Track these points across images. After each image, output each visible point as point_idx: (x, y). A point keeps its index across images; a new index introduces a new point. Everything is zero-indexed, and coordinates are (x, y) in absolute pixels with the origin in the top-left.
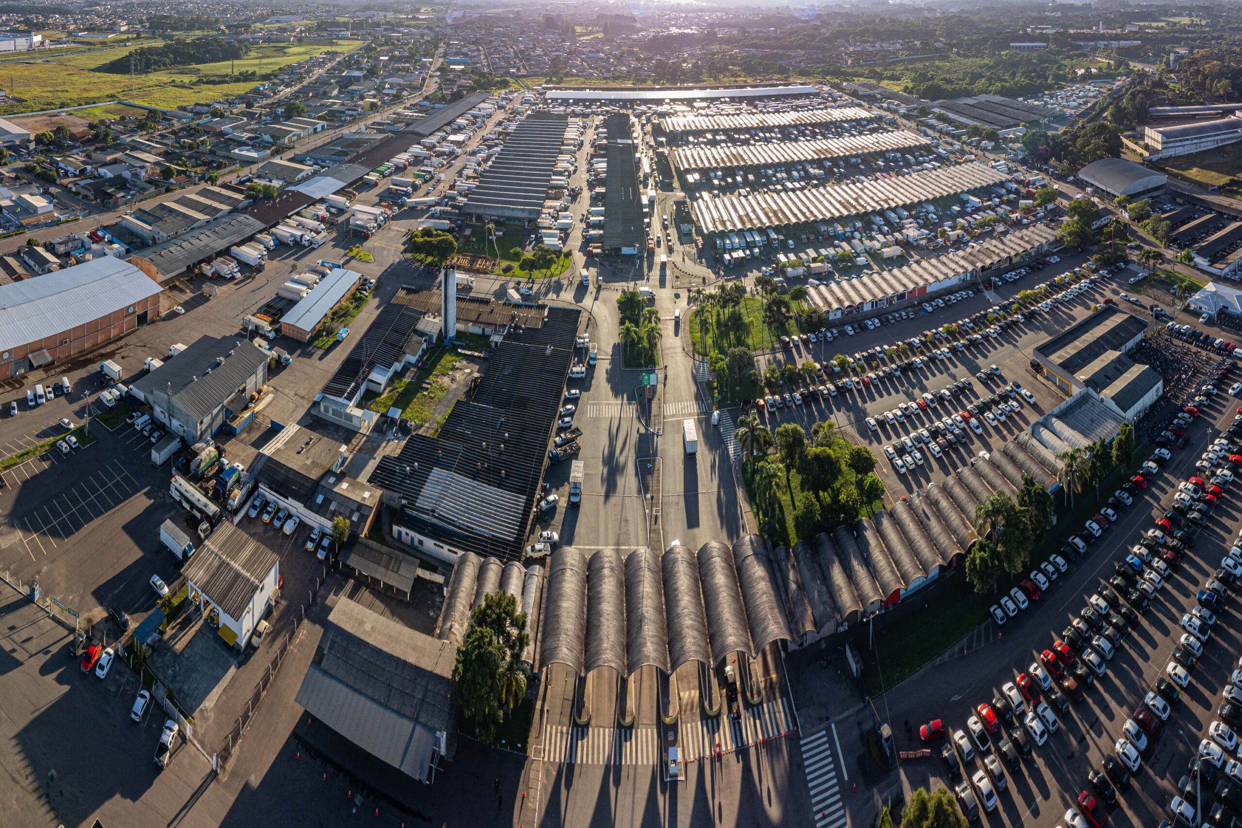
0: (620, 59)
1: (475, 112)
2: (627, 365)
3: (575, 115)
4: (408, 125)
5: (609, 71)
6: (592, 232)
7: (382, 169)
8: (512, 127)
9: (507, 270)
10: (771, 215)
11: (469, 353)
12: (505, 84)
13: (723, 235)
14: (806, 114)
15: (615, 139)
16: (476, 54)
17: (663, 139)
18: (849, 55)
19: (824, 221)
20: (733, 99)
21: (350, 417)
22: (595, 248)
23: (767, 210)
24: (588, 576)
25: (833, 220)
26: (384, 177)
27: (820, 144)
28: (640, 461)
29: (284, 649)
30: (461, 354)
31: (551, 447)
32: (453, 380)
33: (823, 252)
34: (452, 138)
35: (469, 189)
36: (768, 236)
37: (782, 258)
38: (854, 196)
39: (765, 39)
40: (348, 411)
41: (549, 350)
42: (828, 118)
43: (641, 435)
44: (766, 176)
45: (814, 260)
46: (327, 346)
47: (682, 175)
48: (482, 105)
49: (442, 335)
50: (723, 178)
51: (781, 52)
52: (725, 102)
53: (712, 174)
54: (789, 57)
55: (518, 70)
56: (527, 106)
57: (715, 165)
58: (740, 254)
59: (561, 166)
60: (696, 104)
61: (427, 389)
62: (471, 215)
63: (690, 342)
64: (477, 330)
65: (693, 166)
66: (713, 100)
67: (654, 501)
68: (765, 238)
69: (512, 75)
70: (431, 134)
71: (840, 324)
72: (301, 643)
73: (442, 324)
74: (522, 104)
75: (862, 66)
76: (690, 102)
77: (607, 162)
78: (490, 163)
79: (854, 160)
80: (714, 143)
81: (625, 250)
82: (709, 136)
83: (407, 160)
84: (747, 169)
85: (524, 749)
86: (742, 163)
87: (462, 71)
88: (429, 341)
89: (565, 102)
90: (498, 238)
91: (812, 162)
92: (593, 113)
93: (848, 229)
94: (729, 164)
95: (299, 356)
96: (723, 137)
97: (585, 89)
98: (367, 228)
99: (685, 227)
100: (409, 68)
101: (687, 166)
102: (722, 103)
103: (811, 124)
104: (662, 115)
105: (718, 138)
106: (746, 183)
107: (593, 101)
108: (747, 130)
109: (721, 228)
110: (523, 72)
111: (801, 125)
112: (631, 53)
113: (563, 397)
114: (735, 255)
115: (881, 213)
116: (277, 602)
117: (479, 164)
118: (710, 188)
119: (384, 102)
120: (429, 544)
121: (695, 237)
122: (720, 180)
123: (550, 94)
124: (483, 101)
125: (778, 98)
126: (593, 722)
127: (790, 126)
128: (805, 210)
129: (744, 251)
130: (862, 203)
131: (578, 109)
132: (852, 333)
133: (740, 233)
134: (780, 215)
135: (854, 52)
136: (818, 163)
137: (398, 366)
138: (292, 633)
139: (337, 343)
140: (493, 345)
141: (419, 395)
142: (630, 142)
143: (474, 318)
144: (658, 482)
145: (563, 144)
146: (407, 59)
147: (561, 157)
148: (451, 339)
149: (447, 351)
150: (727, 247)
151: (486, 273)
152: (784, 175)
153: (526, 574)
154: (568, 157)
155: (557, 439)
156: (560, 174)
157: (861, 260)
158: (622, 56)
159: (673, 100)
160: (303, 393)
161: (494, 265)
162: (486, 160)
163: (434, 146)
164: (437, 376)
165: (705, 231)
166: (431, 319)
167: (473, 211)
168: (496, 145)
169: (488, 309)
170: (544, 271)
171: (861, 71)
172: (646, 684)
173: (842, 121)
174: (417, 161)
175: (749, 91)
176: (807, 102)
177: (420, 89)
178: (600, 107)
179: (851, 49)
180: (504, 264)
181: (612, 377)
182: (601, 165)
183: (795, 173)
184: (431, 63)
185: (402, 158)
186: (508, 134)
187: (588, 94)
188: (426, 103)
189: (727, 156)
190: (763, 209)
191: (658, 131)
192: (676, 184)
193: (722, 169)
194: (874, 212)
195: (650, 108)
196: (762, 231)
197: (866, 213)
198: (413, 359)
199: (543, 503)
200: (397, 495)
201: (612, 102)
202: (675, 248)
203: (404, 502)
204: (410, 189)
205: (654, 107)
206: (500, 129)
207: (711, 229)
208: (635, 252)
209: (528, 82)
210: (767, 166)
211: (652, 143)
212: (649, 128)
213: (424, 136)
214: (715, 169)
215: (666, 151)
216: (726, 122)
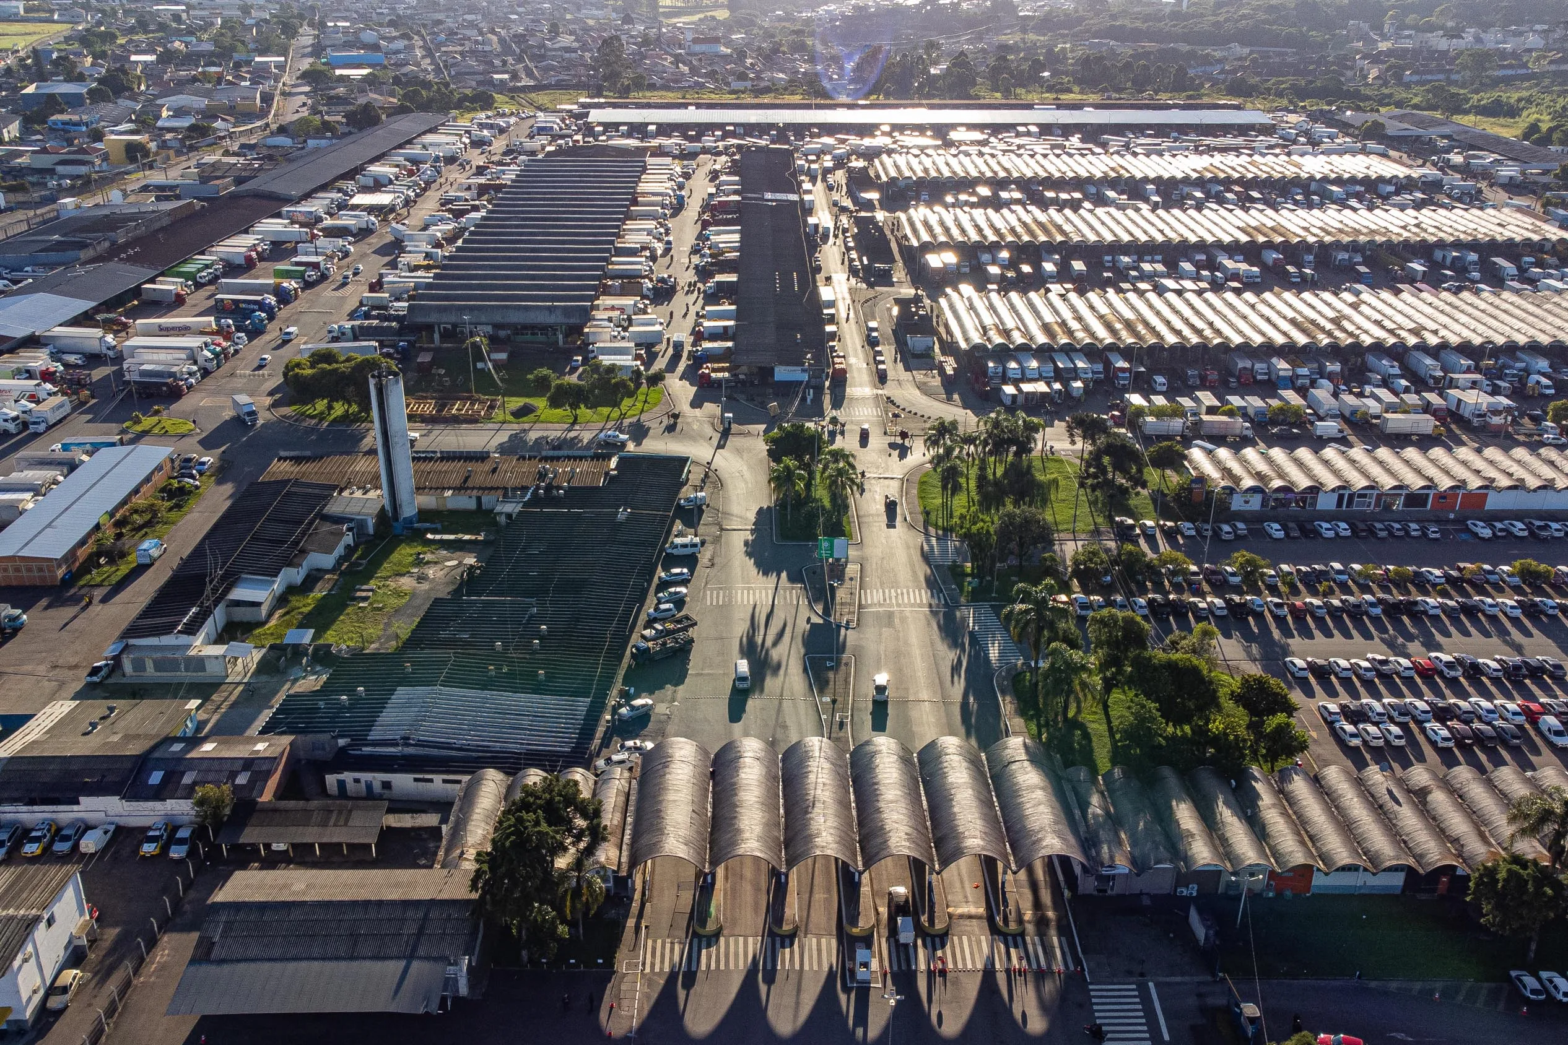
0: (771, 57)
1: (415, 150)
2: (784, 535)
3: (660, 152)
4: (239, 181)
5: (742, 77)
6: (707, 345)
7: (190, 268)
8: (509, 175)
9: (523, 412)
10: (1118, 326)
11: (452, 537)
12: (483, 101)
13: (1003, 353)
14: (1231, 159)
15: (762, 191)
16: (400, 44)
17: (873, 196)
18: (1376, 59)
19: (1245, 349)
20: (1046, 129)
21: (199, 663)
22: (714, 370)
23: (1111, 317)
24: (712, 773)
25: (1269, 350)
26: (199, 286)
27: (1261, 217)
28: (811, 660)
29: (127, 985)
30: (433, 541)
31: (635, 639)
32: (421, 578)
33: (1236, 401)
34: (360, 199)
35: (417, 287)
36: (1108, 364)
37: (1136, 399)
38: (1332, 314)
39: (1147, 18)
40: (192, 653)
41: (623, 513)
42: (1290, 172)
43: (814, 626)
44: (1115, 268)
45: (1211, 410)
46: (115, 579)
47: (913, 258)
48: (429, 138)
49: (387, 518)
50: (1013, 264)
51: (1184, 48)
52: (1029, 134)
53: (985, 257)
54: (1207, 60)
55: (515, 77)
56: (543, 140)
57: (992, 238)
58: (1041, 387)
59: (632, 240)
60: (954, 135)
61: (365, 599)
62: (429, 328)
63: (920, 509)
64: (466, 502)
65: (942, 238)
66: (996, 129)
67: (838, 705)
68: (1100, 367)
69: (502, 87)
70: (307, 196)
71: (1255, 520)
72: (163, 967)
73: (386, 502)
74: (531, 137)
75: (1408, 86)
76: (941, 131)
77: (741, 232)
78: (460, 243)
79: (1343, 256)
80: (996, 203)
81: (782, 373)
82: (984, 191)
83: (254, 248)
84: (1068, 250)
85: (610, 963)
86: (1059, 238)
87: (365, 79)
88: (358, 527)
89: (637, 129)
90: (497, 365)
91: (1234, 249)
92: (705, 151)
93: (1304, 371)
94: (1026, 238)
95: (46, 608)
96: (1017, 195)
97: (685, 106)
98: (172, 375)
99: (916, 342)
100: (219, 79)
101: (926, 237)
102: (1018, 135)
103: (1241, 181)
104: (870, 155)
105: (1004, 195)
106: (1064, 274)
107: (704, 129)
108: (1078, 183)
109: (998, 340)
110: (526, 82)
111: (1215, 180)
112: (800, 47)
113: (656, 580)
114: (1027, 387)
115: (1399, 353)
116: (92, 942)
117: (438, 245)
118: (981, 282)
119: (163, 146)
120: (403, 782)
121: (939, 357)
122: (1002, 267)
123: (595, 116)
124: (433, 130)
125: (1161, 130)
126: (725, 932)
127: (1186, 180)
128: (1200, 324)
129: (1048, 384)
130: (1350, 328)
131: (671, 142)
132: (1281, 534)
133: (1044, 353)
134: (1140, 328)
135: (1390, 53)
136: (1250, 251)
137: (294, 575)
138: (141, 961)
139: (140, 570)
140: (502, 520)
141: (349, 610)
142: (794, 197)
143: (458, 483)
144: (846, 682)
145: (635, 203)
146: (211, 59)
147: (630, 225)
148: (409, 521)
149: (402, 541)
150: (1010, 374)
151: (476, 421)
152: (1160, 267)
153: (596, 783)
154: (651, 224)
155: (647, 632)
156: (633, 252)
157: (1329, 427)
158: (775, 51)
159: (900, 128)
160: (73, 661)
161: (492, 407)
162: (451, 239)
163: (319, 220)
164: (386, 578)
165: (963, 345)
166: (358, 494)
167: (432, 318)
168: (475, 208)
169: (487, 467)
170: (605, 410)
171: (1401, 94)
172: (819, 896)
173: (1325, 179)
174: (279, 249)
175: (1090, 116)
176: (1240, 140)
177: (263, 113)
178: (723, 138)
179: (1384, 46)
180: (516, 403)
181: (753, 550)
182: (728, 238)
183: (1187, 266)
184: (281, 67)
185: (238, 245)
186: (498, 188)
187: (691, 115)
188: (283, 141)
189: (1025, 225)
190: (1101, 317)
191: (859, 181)
192: (899, 273)
193: (1009, 246)
194: (1378, 347)
195: (843, 141)
196: (1093, 352)
197: (1357, 348)
198: (327, 560)
199: (624, 711)
200: (324, 737)
201: (750, 129)
202: (891, 375)
203: (341, 742)
204: (271, 300)
205: (854, 140)
206: (482, 180)
207: (976, 338)
208: (805, 377)
209: (542, 98)
210: (1117, 247)
211: (847, 203)
212: (840, 176)
213: (289, 201)
214: (995, 247)
215: (880, 216)
216: (1025, 167)
